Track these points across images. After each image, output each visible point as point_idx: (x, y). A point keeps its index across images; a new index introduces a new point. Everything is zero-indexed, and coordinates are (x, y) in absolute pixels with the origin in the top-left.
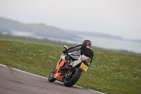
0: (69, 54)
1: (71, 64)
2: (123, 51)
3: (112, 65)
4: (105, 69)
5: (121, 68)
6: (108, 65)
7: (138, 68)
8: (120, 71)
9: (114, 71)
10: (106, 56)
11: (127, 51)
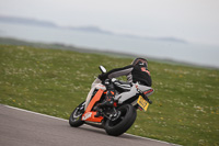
0: (113, 80)
1: (116, 98)
2: (57, 45)
3: (41, 68)
4: (31, 73)
5: (55, 72)
6: (35, 67)
7: (82, 72)
8: (54, 76)
9: (44, 76)
10: (32, 54)
11: (62, 46)
